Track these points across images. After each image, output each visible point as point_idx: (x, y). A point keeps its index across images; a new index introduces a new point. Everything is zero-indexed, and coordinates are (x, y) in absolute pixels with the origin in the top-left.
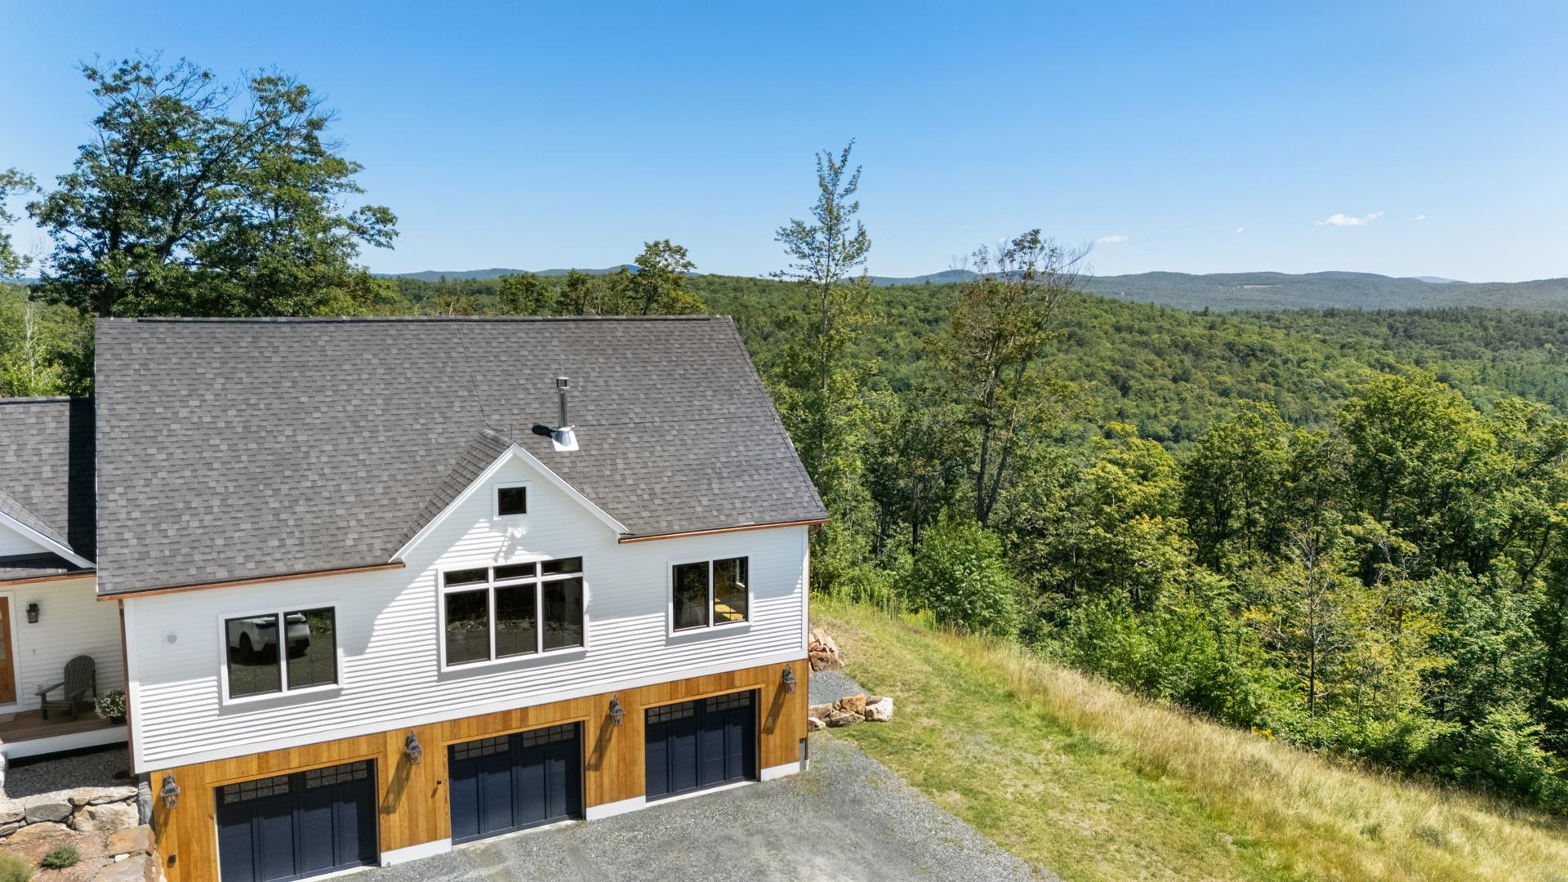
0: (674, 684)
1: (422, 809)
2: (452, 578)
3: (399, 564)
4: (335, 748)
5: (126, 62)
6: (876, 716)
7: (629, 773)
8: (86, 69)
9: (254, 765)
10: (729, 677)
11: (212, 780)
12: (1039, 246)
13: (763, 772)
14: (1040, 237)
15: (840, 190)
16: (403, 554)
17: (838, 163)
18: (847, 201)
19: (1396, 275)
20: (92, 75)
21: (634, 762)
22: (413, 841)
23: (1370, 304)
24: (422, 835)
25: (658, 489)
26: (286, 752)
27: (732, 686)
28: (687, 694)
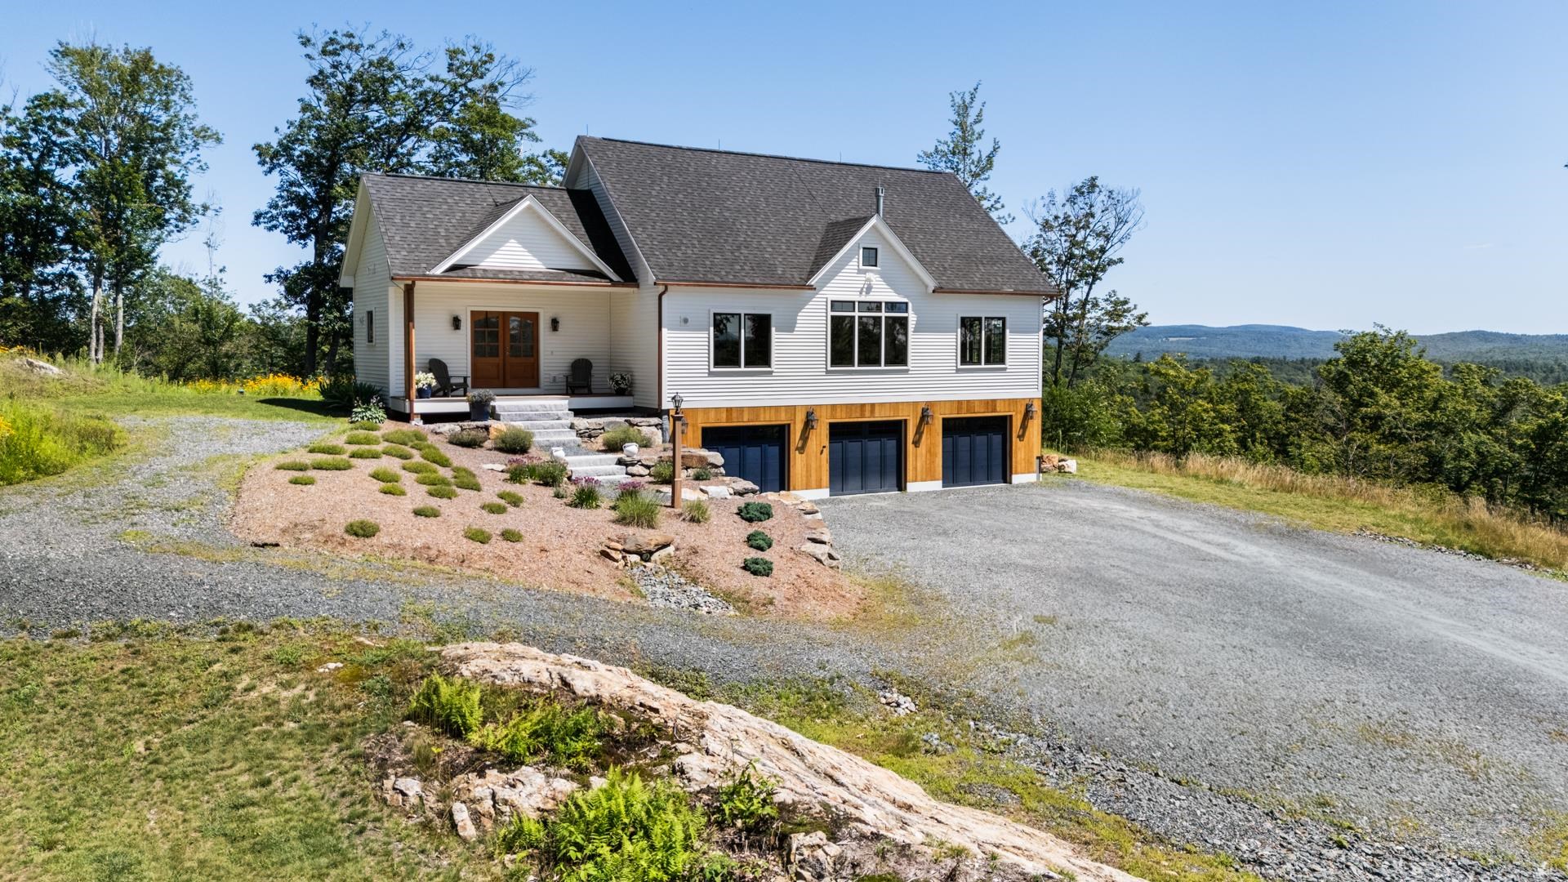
0: (960, 402)
1: (813, 465)
2: (835, 304)
3: (811, 288)
4: (768, 412)
5: (335, 32)
6: (1067, 470)
7: (933, 462)
8: (301, 37)
9: (724, 415)
10: (992, 404)
11: (702, 422)
12: (1097, 190)
13: (1014, 476)
14: (1098, 182)
15: (970, 120)
16: (813, 281)
17: (968, 100)
18: (977, 128)
19: (1315, 329)
20: (306, 42)
21: (936, 455)
22: (808, 487)
23: (1294, 353)
24: (813, 483)
25: (946, 265)
26: (741, 410)
27: (994, 410)
28: (968, 412)
